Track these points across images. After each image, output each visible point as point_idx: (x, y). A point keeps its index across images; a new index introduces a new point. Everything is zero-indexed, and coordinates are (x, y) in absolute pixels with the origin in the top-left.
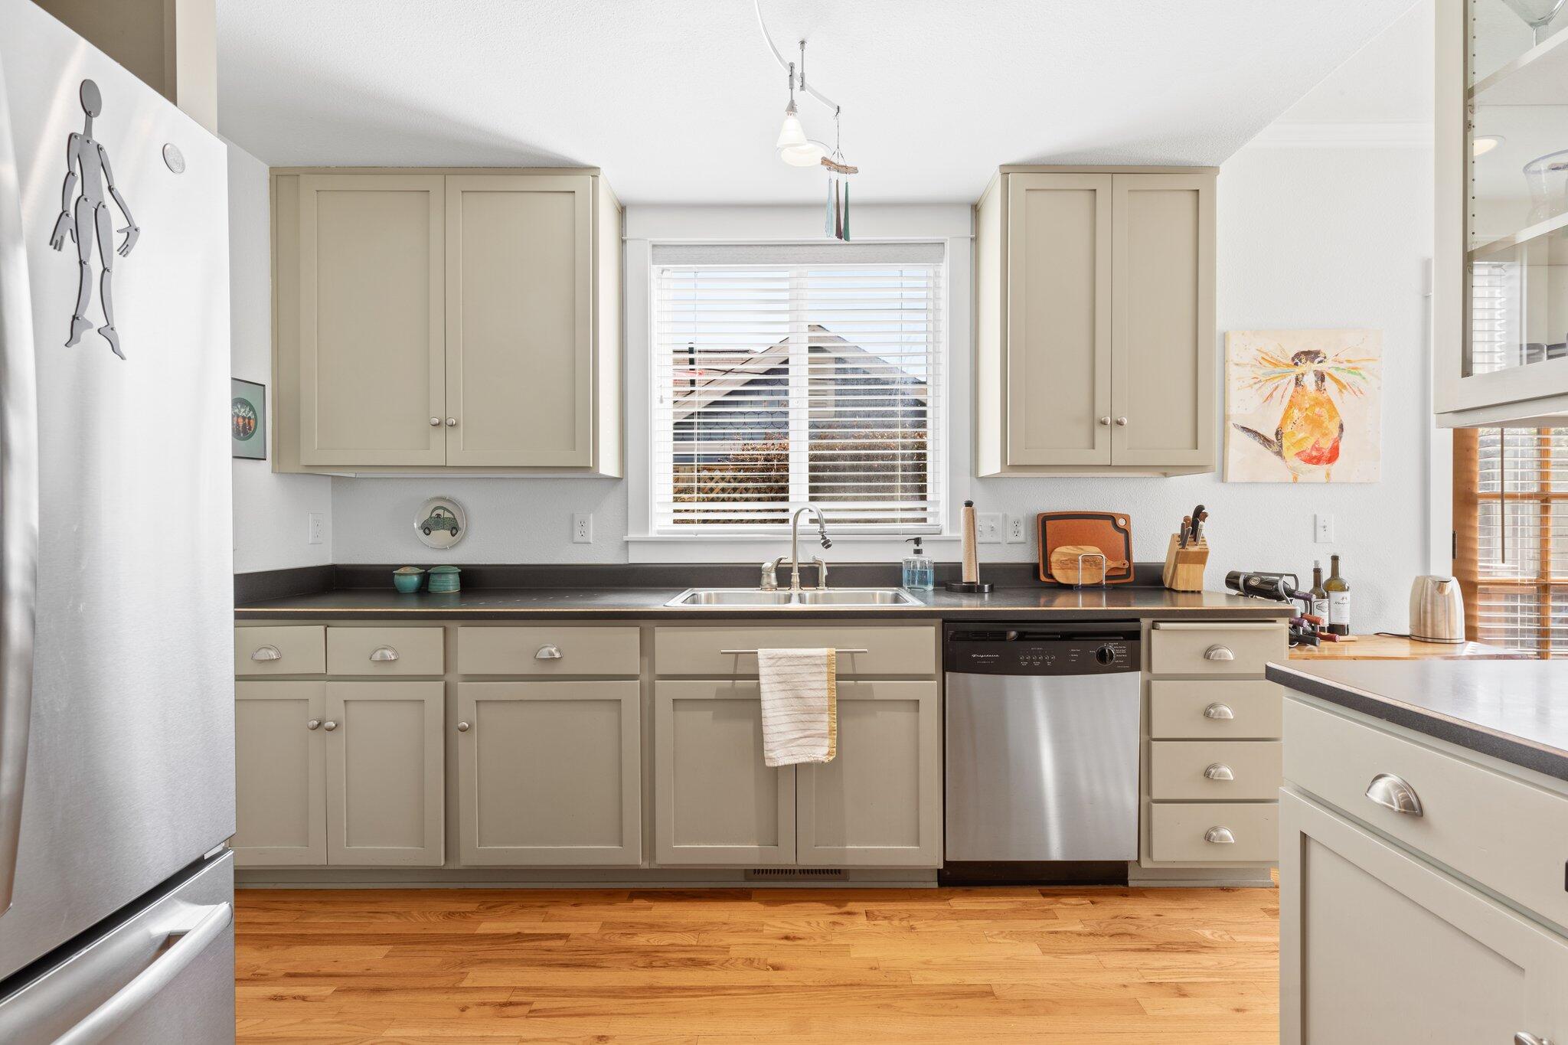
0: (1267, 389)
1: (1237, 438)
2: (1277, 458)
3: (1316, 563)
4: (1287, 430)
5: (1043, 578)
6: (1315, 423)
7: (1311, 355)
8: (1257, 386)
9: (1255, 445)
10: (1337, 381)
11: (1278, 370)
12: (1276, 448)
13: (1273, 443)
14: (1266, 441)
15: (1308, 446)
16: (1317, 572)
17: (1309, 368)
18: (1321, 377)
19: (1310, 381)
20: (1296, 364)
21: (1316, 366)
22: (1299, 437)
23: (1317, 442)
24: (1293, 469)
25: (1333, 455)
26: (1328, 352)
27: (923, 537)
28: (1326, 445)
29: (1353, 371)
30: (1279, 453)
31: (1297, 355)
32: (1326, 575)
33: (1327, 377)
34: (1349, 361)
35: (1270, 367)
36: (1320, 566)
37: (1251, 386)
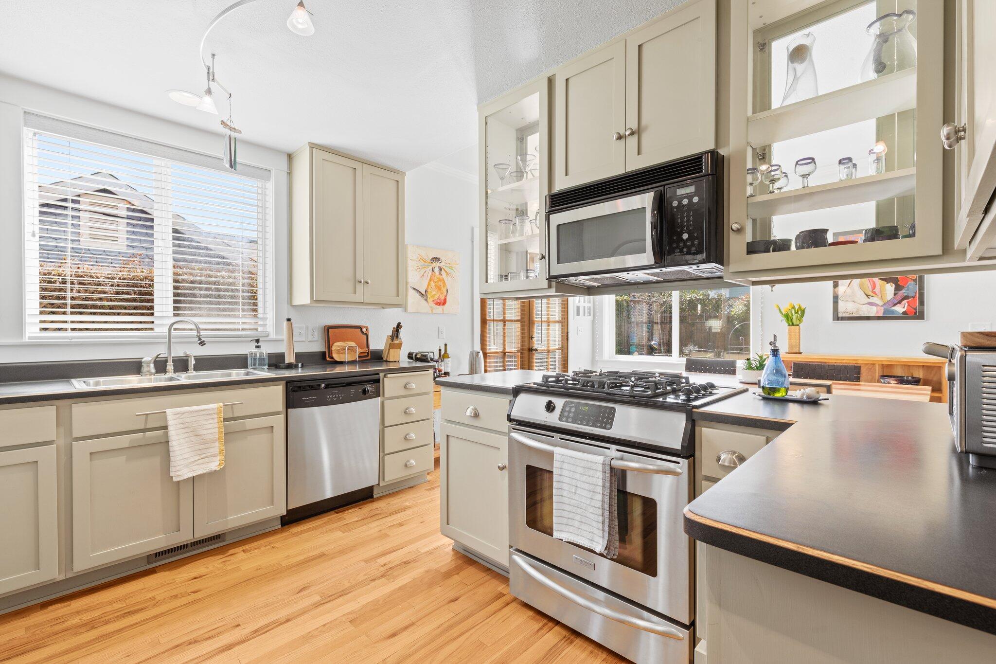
0: (422, 272)
1: (411, 292)
2: (425, 302)
3: (440, 347)
4: (429, 290)
5: (328, 359)
6: (439, 288)
7: (437, 259)
8: (419, 270)
9: (418, 296)
10: (446, 271)
11: (426, 264)
12: (425, 298)
13: (424, 295)
14: (422, 294)
15: (436, 297)
16: (440, 350)
17: (436, 265)
18: (440, 269)
19: (437, 270)
20: (432, 262)
21: (439, 264)
22: (434, 294)
23: (439, 296)
24: (431, 307)
25: (444, 303)
26: (443, 259)
27: (261, 339)
28: (442, 298)
29: (451, 268)
30: (426, 300)
31: (432, 259)
32: (443, 352)
33: (442, 270)
34: (450, 264)
35: (423, 263)
36: (441, 348)
37: (416, 270)
